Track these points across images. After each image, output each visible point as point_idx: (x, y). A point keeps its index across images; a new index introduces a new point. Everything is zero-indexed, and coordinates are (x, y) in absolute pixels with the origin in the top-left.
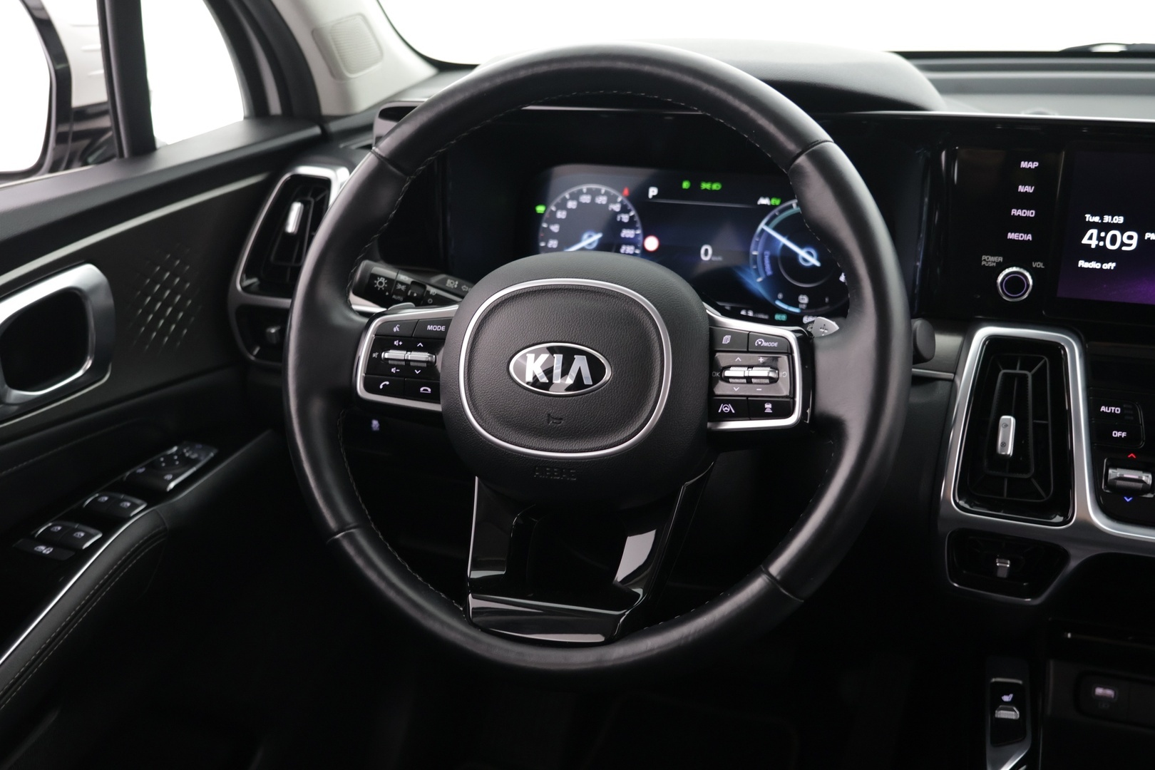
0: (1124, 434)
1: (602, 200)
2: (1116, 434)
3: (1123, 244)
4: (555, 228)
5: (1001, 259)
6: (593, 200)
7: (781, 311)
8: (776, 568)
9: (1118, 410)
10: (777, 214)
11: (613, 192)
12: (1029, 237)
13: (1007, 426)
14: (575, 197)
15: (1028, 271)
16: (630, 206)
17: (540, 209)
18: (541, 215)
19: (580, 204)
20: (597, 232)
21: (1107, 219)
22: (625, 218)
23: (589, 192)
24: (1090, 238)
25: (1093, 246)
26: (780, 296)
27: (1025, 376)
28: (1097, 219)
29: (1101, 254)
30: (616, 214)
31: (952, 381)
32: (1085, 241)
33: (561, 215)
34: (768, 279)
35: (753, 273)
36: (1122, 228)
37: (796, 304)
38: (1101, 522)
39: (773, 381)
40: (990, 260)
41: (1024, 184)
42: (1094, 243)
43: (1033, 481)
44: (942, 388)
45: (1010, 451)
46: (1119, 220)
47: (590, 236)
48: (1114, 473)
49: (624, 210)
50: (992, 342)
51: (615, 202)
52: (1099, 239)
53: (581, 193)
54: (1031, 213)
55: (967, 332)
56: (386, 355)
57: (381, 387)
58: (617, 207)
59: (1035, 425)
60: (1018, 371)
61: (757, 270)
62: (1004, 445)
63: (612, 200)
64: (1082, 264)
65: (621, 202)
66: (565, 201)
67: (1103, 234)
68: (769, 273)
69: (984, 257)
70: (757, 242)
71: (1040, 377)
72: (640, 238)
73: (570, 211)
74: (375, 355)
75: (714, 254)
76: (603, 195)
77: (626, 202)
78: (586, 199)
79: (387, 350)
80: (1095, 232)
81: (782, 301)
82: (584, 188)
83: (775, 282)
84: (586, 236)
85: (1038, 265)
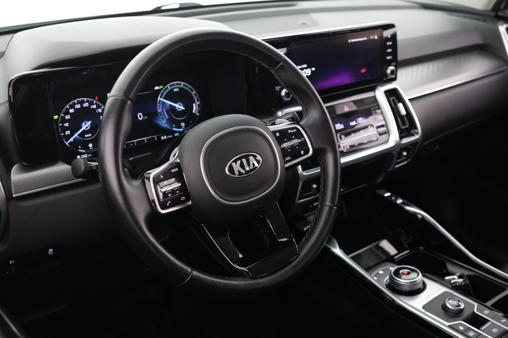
1: (86, 105)
4: (66, 125)
6: (82, 105)
7: (176, 132)
10: (163, 92)
11: (90, 99)
14: (72, 106)
16: (101, 105)
17: (56, 117)
18: (57, 120)
19: (75, 109)
20: (89, 121)
22: (100, 110)
23: (79, 102)
26: (174, 126)
30: (95, 110)
33: (68, 117)
34: (168, 120)
35: (161, 119)
37: (181, 127)
47: (86, 124)
51: (93, 104)
53: (75, 104)
58: (94, 107)
61: (162, 118)
63: (91, 103)
65: (96, 104)
66: (67, 110)
68: (167, 117)
70: (159, 106)
73: (71, 114)
75: (144, 116)
76: (86, 102)
77: (98, 103)
78: (78, 106)
81: (175, 128)
82: (76, 101)
83: (171, 121)
84: (83, 124)
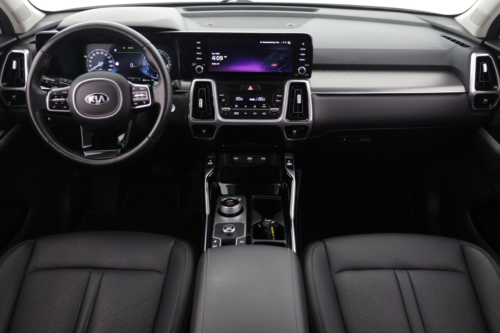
0: (224, 100)
1: (102, 53)
2: (223, 100)
3: (220, 59)
4: (90, 61)
5: (196, 64)
6: (100, 53)
7: (153, 79)
8: (150, 135)
9: (223, 95)
11: (105, 51)
12: (201, 59)
13: (200, 101)
14: (94, 53)
15: (202, 66)
16: (110, 54)
17: (85, 56)
18: (86, 58)
19: (96, 54)
20: (102, 62)
21: (216, 54)
22: (109, 58)
23: (98, 51)
24: (213, 58)
25: (214, 60)
26: (152, 75)
27: (204, 90)
28: (214, 54)
29: (216, 61)
30: (106, 57)
31: (189, 92)
32: (212, 59)
33: (91, 58)
34: (148, 70)
35: (144, 70)
36: (219, 55)
37: (156, 77)
38: (220, 118)
39: (145, 97)
40: (194, 64)
41: (198, 47)
42: (214, 59)
43: (207, 112)
44: (187, 94)
45: (202, 106)
46: (219, 54)
47: (100, 63)
48: (223, 109)
49: (109, 55)
50: (197, 83)
51: (106, 54)
52: (215, 58)
53: (96, 51)
54: (200, 53)
55: (191, 81)
56: (53, 100)
57: (54, 108)
58: (106, 55)
59: (207, 100)
60: (203, 89)
61: (145, 69)
62: (200, 105)
63: (105, 53)
64: (213, 64)
65: (107, 53)
66: (92, 54)
67: (216, 57)
68: (148, 69)
69: (192, 64)
70: (144, 62)
71: (207, 90)
72: (114, 63)
73: (94, 57)
74: (51, 100)
75: (133, 66)
76: (102, 52)
77: (109, 53)
78: (98, 53)
79: (53, 99)
80: (214, 57)
81: (152, 76)
82: (97, 50)
83: (150, 71)
84: (99, 63)
85: (204, 65)
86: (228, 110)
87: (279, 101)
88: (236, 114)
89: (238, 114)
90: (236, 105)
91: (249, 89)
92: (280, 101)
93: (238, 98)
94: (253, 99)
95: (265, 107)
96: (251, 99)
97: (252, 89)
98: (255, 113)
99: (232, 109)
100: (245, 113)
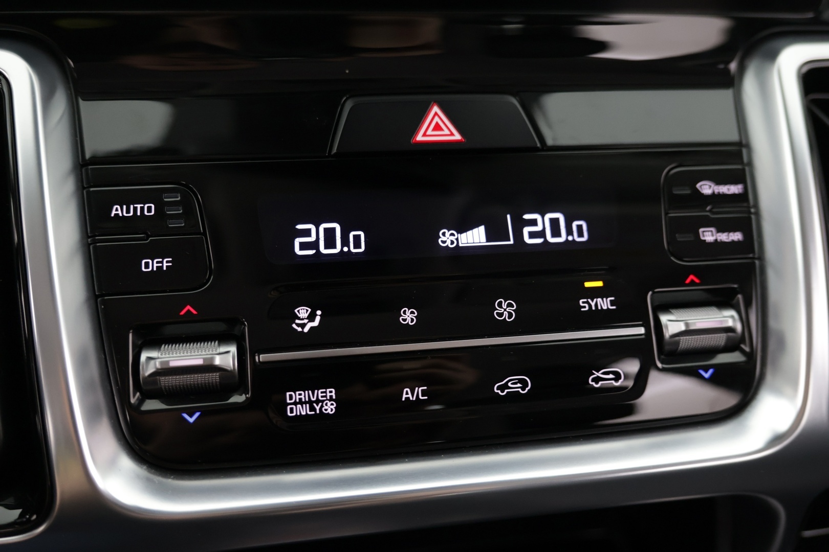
0: (167, 263)
2: (150, 265)
9: (149, 209)
48: (150, 360)
86: (209, 368)
87: (724, 237)
88: (304, 410)
89: (330, 408)
90: (303, 312)
91: (420, 138)
92: (737, 236)
93: (316, 232)
94: (476, 237)
95: (605, 304)
96: (447, 238)
97: (457, 137)
98: (514, 385)
99: (263, 357)
100: (407, 394)
